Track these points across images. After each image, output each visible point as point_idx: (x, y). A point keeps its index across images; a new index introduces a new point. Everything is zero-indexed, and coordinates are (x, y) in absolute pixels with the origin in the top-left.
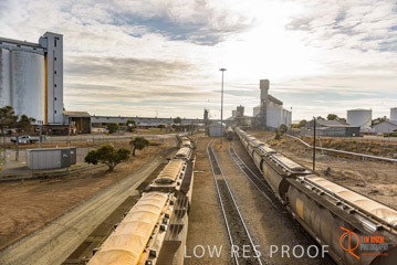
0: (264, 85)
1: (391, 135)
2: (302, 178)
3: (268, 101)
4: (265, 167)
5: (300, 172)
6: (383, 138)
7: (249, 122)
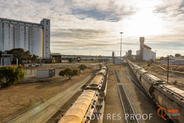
0: (142, 40)
2: (162, 86)
3: (144, 48)
4: (142, 80)
5: (160, 82)
7: (134, 58)
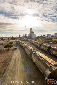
0: (31, 29)
1: (56, 39)
3: (32, 33)
6: (54, 40)
7: (28, 37)
